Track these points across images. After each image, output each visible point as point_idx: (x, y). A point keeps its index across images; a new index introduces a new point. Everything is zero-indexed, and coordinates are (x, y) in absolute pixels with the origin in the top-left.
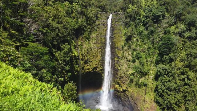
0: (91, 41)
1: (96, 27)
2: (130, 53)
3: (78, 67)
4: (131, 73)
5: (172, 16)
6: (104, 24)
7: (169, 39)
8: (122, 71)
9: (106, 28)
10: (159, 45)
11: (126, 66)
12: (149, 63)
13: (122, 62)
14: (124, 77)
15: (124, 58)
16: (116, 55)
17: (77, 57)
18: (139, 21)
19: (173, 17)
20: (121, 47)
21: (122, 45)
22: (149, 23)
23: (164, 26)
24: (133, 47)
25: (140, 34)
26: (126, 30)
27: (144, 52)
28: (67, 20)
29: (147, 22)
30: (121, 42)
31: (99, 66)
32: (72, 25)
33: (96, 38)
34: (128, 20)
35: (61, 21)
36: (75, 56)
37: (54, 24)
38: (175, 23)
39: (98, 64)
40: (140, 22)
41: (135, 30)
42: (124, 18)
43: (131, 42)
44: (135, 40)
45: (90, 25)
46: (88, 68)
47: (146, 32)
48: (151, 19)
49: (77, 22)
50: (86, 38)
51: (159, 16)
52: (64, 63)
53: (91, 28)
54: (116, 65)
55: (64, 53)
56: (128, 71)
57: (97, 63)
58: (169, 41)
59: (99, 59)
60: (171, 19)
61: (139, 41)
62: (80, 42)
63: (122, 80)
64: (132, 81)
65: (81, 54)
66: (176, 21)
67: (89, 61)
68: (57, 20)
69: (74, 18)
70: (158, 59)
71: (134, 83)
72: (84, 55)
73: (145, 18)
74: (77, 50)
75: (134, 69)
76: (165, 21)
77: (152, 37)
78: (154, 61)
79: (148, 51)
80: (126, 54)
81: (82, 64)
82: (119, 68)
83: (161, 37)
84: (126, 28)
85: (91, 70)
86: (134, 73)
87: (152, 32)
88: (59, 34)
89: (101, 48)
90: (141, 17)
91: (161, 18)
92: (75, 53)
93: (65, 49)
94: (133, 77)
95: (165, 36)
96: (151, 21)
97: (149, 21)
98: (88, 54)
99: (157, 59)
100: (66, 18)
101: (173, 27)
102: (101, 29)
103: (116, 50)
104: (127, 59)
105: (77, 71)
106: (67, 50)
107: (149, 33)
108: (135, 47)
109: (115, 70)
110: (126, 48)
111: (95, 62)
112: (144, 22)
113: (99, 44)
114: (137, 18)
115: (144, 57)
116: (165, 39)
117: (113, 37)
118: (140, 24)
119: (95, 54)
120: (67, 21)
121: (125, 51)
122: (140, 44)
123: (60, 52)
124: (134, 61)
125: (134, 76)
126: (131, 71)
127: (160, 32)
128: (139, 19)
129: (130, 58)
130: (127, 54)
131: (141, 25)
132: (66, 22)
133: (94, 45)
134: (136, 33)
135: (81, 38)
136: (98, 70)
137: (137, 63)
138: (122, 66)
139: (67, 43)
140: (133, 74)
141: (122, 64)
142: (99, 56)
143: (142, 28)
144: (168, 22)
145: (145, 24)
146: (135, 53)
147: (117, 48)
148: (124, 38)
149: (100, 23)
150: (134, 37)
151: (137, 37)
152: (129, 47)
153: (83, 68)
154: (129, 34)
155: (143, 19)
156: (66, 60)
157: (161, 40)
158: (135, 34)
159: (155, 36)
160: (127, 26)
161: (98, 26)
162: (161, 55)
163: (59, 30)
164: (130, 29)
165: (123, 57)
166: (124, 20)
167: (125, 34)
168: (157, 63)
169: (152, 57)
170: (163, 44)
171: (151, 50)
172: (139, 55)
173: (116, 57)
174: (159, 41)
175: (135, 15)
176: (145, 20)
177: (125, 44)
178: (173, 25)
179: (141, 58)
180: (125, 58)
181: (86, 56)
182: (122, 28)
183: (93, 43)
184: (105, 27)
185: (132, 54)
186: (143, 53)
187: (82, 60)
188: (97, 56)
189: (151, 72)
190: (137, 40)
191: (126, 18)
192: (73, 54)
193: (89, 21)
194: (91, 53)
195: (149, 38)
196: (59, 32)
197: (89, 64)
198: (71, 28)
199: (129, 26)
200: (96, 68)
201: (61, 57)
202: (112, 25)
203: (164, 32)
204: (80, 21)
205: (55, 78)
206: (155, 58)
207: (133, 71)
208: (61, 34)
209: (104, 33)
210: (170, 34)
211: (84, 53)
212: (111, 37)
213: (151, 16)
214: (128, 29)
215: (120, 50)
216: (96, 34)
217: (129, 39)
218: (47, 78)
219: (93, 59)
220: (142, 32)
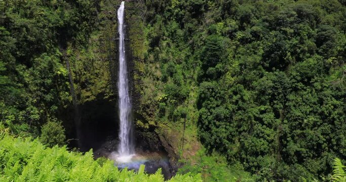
0: (90, 50)
1: (98, 23)
2: (158, 66)
3: (70, 94)
4: (161, 98)
5: (218, 7)
6: (111, 19)
7: (216, 41)
8: (146, 97)
9: (116, 25)
10: (201, 52)
11: (153, 87)
12: (188, 81)
13: (146, 80)
14: (151, 105)
15: (148, 75)
16: (136, 70)
17: (67, 76)
18: (169, 13)
19: (220, 8)
20: (143, 57)
21: (145, 54)
22: (186, 17)
23: (208, 21)
24: (163, 55)
25: (173, 35)
26: (149, 28)
27: (180, 63)
28: (43, 11)
29: (182, 15)
30: (143, 49)
31: (108, 91)
32: (53, 21)
33: (98, 43)
34: (152, 12)
35: (32, 13)
36: (61, 75)
37: (18, 20)
38: (223, 17)
39: (106, 87)
40: (171, 16)
41: (163, 28)
42: (146, 8)
43: (158, 48)
44: (164, 44)
45: (87, 20)
46: (88, 95)
47: (180, 32)
48: (188, 11)
49: (62, 16)
50: (81, 43)
51: (200, 6)
52: (42, 89)
53: (89, 26)
54: (137, 86)
55: (41, 72)
56: (156, 95)
57: (104, 85)
58: (216, 45)
59: (107, 78)
60: (218, 11)
61: (172, 47)
62: (69, 51)
63: (148, 110)
64: (163, 111)
65: (74, 72)
66: (224, 14)
67: (90, 83)
68: (22, 11)
69: (56, 8)
70: (201, 74)
71: (167, 115)
72: (78, 73)
73: (179, 9)
74: (65, 66)
75: (165, 91)
76: (209, 14)
77: (191, 39)
78: (195, 77)
79: (186, 61)
80: (151, 67)
81: (77, 89)
82: (142, 92)
83: (203, 39)
84: (149, 25)
85: (93, 98)
86: (166, 98)
87: (191, 31)
88: (29, 37)
89: (108, 60)
90: (173, 7)
91: (203, 9)
92: (62, 70)
93: (42, 64)
94: (164, 104)
95: (209, 37)
96: (188, 13)
97: (184, 13)
98: (85, 71)
99: (200, 74)
100: (38, 8)
101: (221, 23)
102: (108, 26)
103: (136, 62)
104: (153, 75)
105: (67, 102)
106: (45, 65)
107: (185, 34)
108: (166, 55)
109: (135, 95)
110: (152, 57)
111: (101, 83)
112: (177, 15)
113: (105, 52)
114: (167, 8)
115: (179, 71)
116: (210, 42)
117: (128, 41)
118: (172, 18)
119: (98, 71)
120: (42, 13)
121: (151, 63)
122: (174, 51)
123: (34, 69)
124: (165, 80)
125: (166, 103)
126: (161, 96)
127: (202, 31)
128: (169, 10)
129: (158, 74)
130: (154, 68)
131: (172, 20)
132: (41, 15)
133: (97, 55)
134: (166, 34)
135: (70, 44)
136: (107, 97)
137: (170, 83)
138: (146, 87)
139: (46, 53)
140: (164, 100)
141: (146, 85)
142: (106, 74)
143: (174, 25)
144: (212, 16)
145: (179, 19)
146: (166, 66)
147: (137, 58)
148: (147, 42)
149: (104, 16)
150: (163, 39)
151: (169, 40)
152: (157, 59)
153: (79, 96)
154: (154, 35)
155: (176, 11)
156: (46, 84)
157: (205, 45)
158: (164, 35)
159: (195, 38)
160: (151, 21)
161: (101, 21)
162: (205, 68)
163: (28, 30)
164: (157, 26)
165: (147, 73)
166: (145, 11)
167: (149, 35)
168: (200, 79)
169: (192, 70)
170: (207, 50)
171: (191, 60)
172: (172, 68)
173: (135, 73)
174: (202, 45)
175: (162, 3)
176: (179, 11)
177: (149, 51)
178: (220, 21)
179: (176, 72)
180: (150, 75)
181: (83, 75)
182: (142, 25)
183: (94, 52)
184: (114, 24)
185: (162, 67)
186: (178, 65)
187: (76, 81)
188: (103, 73)
189: (192, 94)
190: (168, 44)
191: (149, 9)
192: (59, 73)
193: (85, 13)
194: (92, 69)
195: (186, 40)
196: (28, 34)
197: (88, 89)
198: (51, 25)
199: (155, 22)
200: (102, 94)
201: (36, 79)
202: (125, 20)
203: (207, 32)
204: (67, 13)
205: (22, 116)
206: (196, 72)
207: (164, 95)
208: (31, 36)
209: (113, 34)
210: (216, 34)
211: (79, 70)
212: (125, 40)
213: (187, 6)
214: (152, 26)
215: (142, 62)
216: (99, 35)
217: (155, 43)
218: (10, 117)
219: (96, 80)
220: (175, 31)
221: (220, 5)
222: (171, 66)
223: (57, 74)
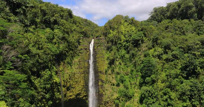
0: (73, 67)
1: (78, 52)
2: (114, 77)
3: (60, 94)
4: (116, 97)
5: (150, 40)
6: (86, 49)
7: (149, 61)
8: (106, 96)
9: (89, 52)
10: (141, 68)
11: (111, 90)
12: (133, 86)
13: (106, 86)
14: (110, 102)
15: (108, 82)
16: (100, 79)
17: (59, 83)
18: (120, 45)
19: (151, 41)
20: (104, 72)
21: (106, 69)
22: (130, 47)
23: (144, 49)
24: (117, 70)
25: (122, 57)
26: (108, 54)
27: (127, 75)
28: (48, 45)
29: (128, 46)
30: (104, 66)
31: (83, 92)
32: (53, 51)
33: (78, 63)
34: (110, 44)
35: (42, 47)
36: (56, 83)
37: (34, 50)
39: (82, 90)
40: (121, 47)
41: (117, 54)
42: (106, 42)
43: (113, 66)
44: (117, 63)
45: (72, 50)
46: (71, 95)
47: (127, 56)
48: (132, 44)
49: (58, 48)
50: (68, 63)
51: (139, 40)
52: (44, 91)
53: (73, 53)
54: (100, 90)
55: (44, 80)
56: (113, 95)
58: (150, 63)
59: (82, 84)
60: (150, 43)
61: (122, 65)
62: (61, 68)
63: (107, 105)
64: (117, 106)
65: (63, 80)
66: (154, 45)
67: (72, 88)
68: (37, 46)
69: (56, 43)
70: (142, 82)
72: (66, 81)
73: (126, 43)
74: (58, 77)
75: (119, 92)
76: (144, 45)
77: (134, 60)
78: (138, 83)
79: (131, 73)
80: (109, 78)
81: (64, 91)
82: (104, 93)
83: (142, 60)
84: (108, 52)
85: (74, 97)
86: (119, 97)
87: (133, 55)
88: (39, 60)
89: (84, 73)
90: (122, 41)
91: (140, 42)
92: (56, 79)
93: (45, 76)
94: (118, 101)
95: (145, 59)
96: (131, 45)
98: (70, 80)
99: (140, 81)
100: (46, 44)
102: (84, 54)
103: (100, 74)
104: (111, 82)
105: (59, 99)
106: (47, 77)
107: (130, 56)
108: (119, 70)
109: (99, 95)
110: (110, 72)
111: (78, 89)
112: (125, 46)
113: (82, 68)
114: (119, 42)
115: (127, 80)
116: (146, 62)
117: (96, 62)
118: (121, 48)
119: (77, 80)
120: (48, 46)
121: (109, 74)
122: (123, 67)
123: (40, 79)
124: (118, 85)
125: (119, 101)
126: (116, 96)
127: (141, 55)
128: (120, 44)
129: (114, 82)
130: (111, 78)
132: (47, 48)
133: (77, 70)
134: (119, 57)
135: (62, 63)
136: (82, 96)
137: (122, 87)
138: (106, 90)
139: (48, 69)
140: (118, 99)
141: (106, 88)
143: (123, 52)
144: (147, 46)
145: (126, 48)
146: (119, 76)
147: (101, 72)
148: (107, 62)
149: (82, 47)
150: (117, 61)
151: (120, 61)
152: (113, 71)
153: (65, 95)
154: (112, 58)
155: (124, 44)
156: (47, 88)
157: (143, 63)
158: (117, 58)
159: (136, 59)
160: (109, 50)
161: (80, 50)
162: (143, 77)
163: (39, 56)
164: (113, 52)
165: (107, 81)
166: (106, 45)
167: (108, 58)
168: (141, 85)
169: (135, 79)
170: (144, 66)
171: (134, 73)
172: (123, 78)
173: (100, 81)
174: (141, 63)
175: (116, 40)
176: (126, 44)
177: (108, 68)
178: (152, 49)
179: (125, 81)
180: (109, 82)
181: (69, 82)
182: (104, 52)
183: (75, 68)
184: (88, 52)
185: (116, 77)
186: (126, 76)
187: (64, 86)
188: (80, 81)
189: (136, 94)
190: (120, 64)
191: (108, 43)
192: (55, 81)
193: (71, 46)
194: (74, 79)
195: (131, 61)
196: (39, 59)
197: (71, 91)
198: (52, 53)
199: (111, 50)
200: (79, 94)
201: (41, 85)
202: (94, 49)
203: (144, 55)
204: (61, 46)
206: (138, 80)
207: (118, 95)
208: (41, 60)
209: (87, 58)
210: (149, 56)
211: (66, 79)
212: (94, 61)
213: (131, 41)
214: (110, 53)
215: (104, 74)
216: (79, 59)
217: (112, 63)
219: (76, 85)
220: (124, 55)
221: (151, 39)
222: (122, 77)
223: (54, 81)
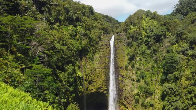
0: (94, 62)
1: (99, 48)
2: (134, 72)
3: (82, 87)
4: (136, 93)
5: (174, 35)
6: (106, 45)
7: (172, 57)
8: (127, 92)
9: (109, 48)
10: (163, 64)
11: (131, 86)
12: (154, 82)
13: (127, 81)
14: (130, 97)
15: (128, 78)
16: (120, 75)
17: (81, 77)
18: (141, 41)
19: (175, 36)
20: (124, 67)
21: (126, 65)
22: (151, 43)
23: (166, 45)
24: (137, 66)
25: (143, 53)
26: (128, 50)
27: (148, 71)
28: (71, 42)
29: (149, 42)
30: (125, 61)
31: (103, 86)
32: (76, 47)
33: (99, 59)
34: (130, 40)
35: (66, 43)
36: (79, 76)
37: (59, 46)
38: (177, 42)
39: (102, 84)
40: (142, 42)
41: (137, 49)
42: (127, 38)
43: (134, 62)
44: (138, 59)
45: (94, 46)
46: (93, 88)
47: (148, 52)
48: (153, 39)
49: (81, 44)
50: (90, 58)
51: (161, 36)
52: (68, 84)
53: (94, 49)
54: (121, 85)
55: (68, 74)
56: (133, 91)
57: (102, 83)
58: (172, 59)
59: (103, 79)
60: (173, 38)
61: (143, 61)
62: (83, 63)
63: (128, 100)
64: (137, 101)
65: (85, 75)
66: (178, 40)
67: (93, 82)
68: (61, 42)
69: (78, 40)
70: (163, 78)
71: (140, 103)
72: (88, 75)
73: (147, 38)
74: (81, 71)
75: (139, 88)
76: (167, 40)
77: (155, 56)
78: (159, 80)
79: (152, 70)
80: (130, 73)
81: (86, 85)
82: (124, 88)
83: (164, 56)
84: (129, 48)
85: (95, 90)
86: (139, 93)
87: (155, 51)
88: (64, 55)
89: (104, 68)
90: (143, 37)
91: (163, 37)
92: (79, 74)
93: (69, 70)
94: (138, 97)
95: (168, 54)
96: (153, 40)
97: (151, 40)
98: (91, 74)
99: (162, 78)
100: (69, 40)
101: (176, 46)
102: (105, 49)
103: (120, 69)
104: (131, 78)
105: (81, 92)
106: (71, 71)
107: (151, 52)
108: (139, 66)
109: (120, 90)
110: (130, 67)
111: (99, 83)
112: (146, 41)
113: (103, 64)
114: (139, 38)
115: (148, 76)
116: (168, 58)
117: (116, 57)
118: (142, 43)
119: (99, 74)
120: (71, 43)
121: (129, 70)
122: (144, 63)
123: (65, 73)
124: (138, 81)
125: (140, 96)
126: (136, 91)
127: (163, 51)
128: (141, 39)
129: (134, 77)
130: (131, 73)
131: (143, 44)
132: (70, 44)
133: (98, 65)
134: (139, 53)
135: (84, 58)
136: (103, 90)
137: (142, 83)
138: (127, 85)
139: (71, 64)
140: (138, 94)
141: (126, 84)
142: (103, 76)
143: (144, 47)
144: (170, 42)
145: (147, 44)
146: (139, 72)
147: (121, 68)
148: (127, 58)
149: (103, 44)
150: (137, 56)
151: (141, 57)
152: (133, 66)
153: (87, 89)
154: (132, 54)
155: (145, 39)
156: (70, 81)
157: (165, 59)
158: (138, 53)
159: (158, 55)
160: (130, 46)
161: (101, 46)
162: (166, 73)
163: (63, 52)
164: (133, 48)
165: (127, 76)
166: (126, 40)
167: (128, 54)
168: (162, 82)
169: (157, 75)
170: (167, 63)
171: (156, 69)
172: (143, 74)
173: (120, 76)
174: (163, 59)
175: (136, 35)
176: (147, 39)
177: (129, 63)
178: (175, 44)
179: (146, 77)
180: (129, 77)
181: (90, 77)
182: (125, 48)
183: (97, 64)
184: (108, 48)
185: (136, 73)
186: (147, 72)
187: (86, 80)
188: (101, 76)
189: (157, 91)
190: (141, 59)
191: (128, 39)
192: (77, 75)
193: (93, 42)
194: (95, 73)
195: (152, 57)
197: (93, 85)
198: (75, 49)
199: (132, 46)
200: (100, 88)
201: (65, 78)
202: (115, 46)
203: (166, 51)
204: (83, 42)
205: (57, 99)
206: (160, 77)
207: (138, 91)
208: (65, 55)
209: (107, 53)
210: (173, 52)
211: (88, 74)
212: (114, 57)
213: (152, 36)
214: (130, 49)
215: (124, 70)
216: (100, 54)
217: (132, 58)
218: (50, 99)
219: (97, 80)
220: (145, 51)
221: (174, 34)
222: (142, 73)
223: (76, 76)
